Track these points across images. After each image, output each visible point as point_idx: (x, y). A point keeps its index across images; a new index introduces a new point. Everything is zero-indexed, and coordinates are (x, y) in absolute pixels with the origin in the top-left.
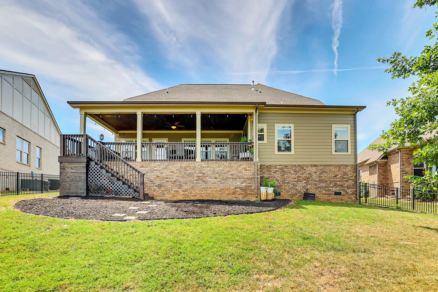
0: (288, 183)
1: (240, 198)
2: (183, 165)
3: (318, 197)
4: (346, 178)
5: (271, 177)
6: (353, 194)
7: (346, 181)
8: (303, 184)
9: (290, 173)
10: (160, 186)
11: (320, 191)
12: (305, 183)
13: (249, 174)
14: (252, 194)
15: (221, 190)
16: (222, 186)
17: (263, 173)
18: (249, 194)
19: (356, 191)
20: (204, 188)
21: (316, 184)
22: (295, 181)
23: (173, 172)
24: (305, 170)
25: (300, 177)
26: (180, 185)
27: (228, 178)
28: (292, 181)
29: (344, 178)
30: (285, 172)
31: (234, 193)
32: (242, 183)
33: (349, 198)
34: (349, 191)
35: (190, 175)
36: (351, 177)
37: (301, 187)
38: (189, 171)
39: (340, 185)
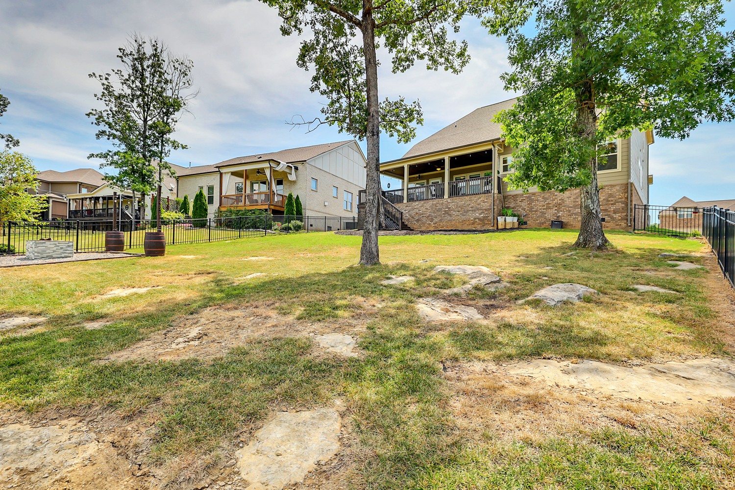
0: (536, 211)
1: (479, 228)
2: (434, 203)
3: (572, 225)
4: (612, 201)
5: (518, 206)
6: (622, 219)
7: (612, 204)
8: (553, 211)
9: (538, 200)
10: (418, 221)
11: (574, 219)
12: (556, 210)
13: (486, 205)
14: (489, 224)
15: (463, 221)
16: (464, 217)
17: (509, 202)
18: (487, 224)
19: (627, 215)
20: (449, 220)
21: (570, 211)
22: (544, 209)
23: (427, 209)
24: (556, 195)
25: (550, 204)
26: (432, 219)
27: (468, 211)
28: (540, 209)
29: (609, 201)
30: (532, 201)
31: (473, 224)
32: (480, 214)
33: (617, 225)
34: (617, 216)
35: (439, 210)
36: (620, 198)
37: (550, 215)
38: (439, 207)
39: (604, 210)
